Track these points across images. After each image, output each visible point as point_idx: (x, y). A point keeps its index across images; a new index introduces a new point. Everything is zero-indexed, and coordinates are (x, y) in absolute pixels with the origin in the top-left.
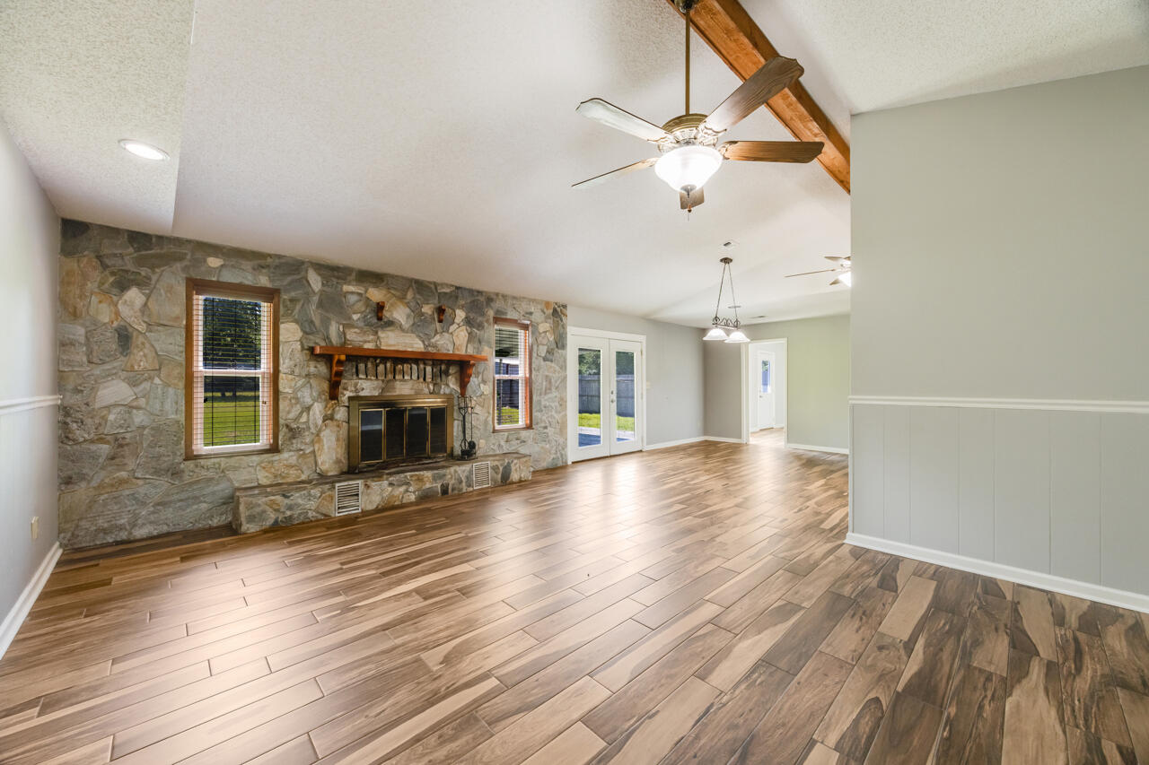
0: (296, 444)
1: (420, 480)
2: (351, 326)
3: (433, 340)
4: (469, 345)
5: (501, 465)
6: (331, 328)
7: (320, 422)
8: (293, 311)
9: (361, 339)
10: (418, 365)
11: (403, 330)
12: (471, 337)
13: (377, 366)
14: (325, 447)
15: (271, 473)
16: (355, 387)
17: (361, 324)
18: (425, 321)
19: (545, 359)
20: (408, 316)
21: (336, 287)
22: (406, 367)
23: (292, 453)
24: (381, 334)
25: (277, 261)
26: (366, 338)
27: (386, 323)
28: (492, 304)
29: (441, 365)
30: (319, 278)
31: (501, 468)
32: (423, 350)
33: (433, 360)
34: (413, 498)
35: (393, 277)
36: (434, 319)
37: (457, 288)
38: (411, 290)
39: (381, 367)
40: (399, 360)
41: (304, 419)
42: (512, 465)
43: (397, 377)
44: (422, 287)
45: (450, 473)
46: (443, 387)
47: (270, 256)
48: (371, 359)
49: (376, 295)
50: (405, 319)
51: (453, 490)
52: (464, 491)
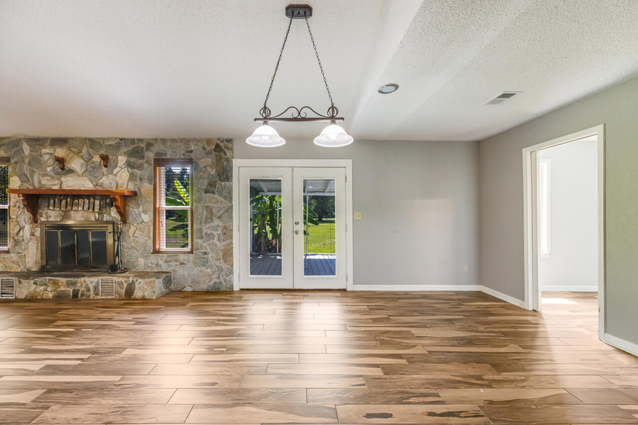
0: (17, 249)
1: (55, 283)
2: (45, 175)
3: (101, 181)
4: (129, 183)
5: (126, 282)
6: (35, 177)
7: (29, 236)
8: (16, 169)
9: (50, 183)
10: (89, 199)
11: (79, 175)
12: (132, 177)
13: (61, 201)
14: (30, 253)
15: (4, 265)
16: (46, 215)
17: (52, 174)
18: (94, 168)
19: (207, 191)
20: (82, 165)
21: (38, 151)
22: (81, 201)
23: (15, 254)
24: (63, 179)
25: (8, 141)
26: (54, 182)
27: (67, 171)
28: (152, 148)
29: (106, 199)
30: (28, 147)
31: (125, 285)
32: (93, 189)
33: (101, 196)
34: (50, 295)
35: (72, 139)
36: (101, 165)
37: (121, 139)
38: (85, 146)
39: (64, 202)
40: (75, 196)
41: (21, 234)
42: (136, 284)
43: (73, 208)
44: (93, 143)
45: (80, 282)
46: (105, 215)
47: (4, 138)
48: (57, 197)
49: (60, 152)
50: (79, 166)
51: (82, 295)
52: (91, 298)
